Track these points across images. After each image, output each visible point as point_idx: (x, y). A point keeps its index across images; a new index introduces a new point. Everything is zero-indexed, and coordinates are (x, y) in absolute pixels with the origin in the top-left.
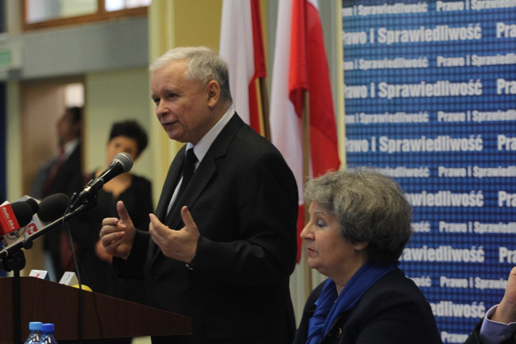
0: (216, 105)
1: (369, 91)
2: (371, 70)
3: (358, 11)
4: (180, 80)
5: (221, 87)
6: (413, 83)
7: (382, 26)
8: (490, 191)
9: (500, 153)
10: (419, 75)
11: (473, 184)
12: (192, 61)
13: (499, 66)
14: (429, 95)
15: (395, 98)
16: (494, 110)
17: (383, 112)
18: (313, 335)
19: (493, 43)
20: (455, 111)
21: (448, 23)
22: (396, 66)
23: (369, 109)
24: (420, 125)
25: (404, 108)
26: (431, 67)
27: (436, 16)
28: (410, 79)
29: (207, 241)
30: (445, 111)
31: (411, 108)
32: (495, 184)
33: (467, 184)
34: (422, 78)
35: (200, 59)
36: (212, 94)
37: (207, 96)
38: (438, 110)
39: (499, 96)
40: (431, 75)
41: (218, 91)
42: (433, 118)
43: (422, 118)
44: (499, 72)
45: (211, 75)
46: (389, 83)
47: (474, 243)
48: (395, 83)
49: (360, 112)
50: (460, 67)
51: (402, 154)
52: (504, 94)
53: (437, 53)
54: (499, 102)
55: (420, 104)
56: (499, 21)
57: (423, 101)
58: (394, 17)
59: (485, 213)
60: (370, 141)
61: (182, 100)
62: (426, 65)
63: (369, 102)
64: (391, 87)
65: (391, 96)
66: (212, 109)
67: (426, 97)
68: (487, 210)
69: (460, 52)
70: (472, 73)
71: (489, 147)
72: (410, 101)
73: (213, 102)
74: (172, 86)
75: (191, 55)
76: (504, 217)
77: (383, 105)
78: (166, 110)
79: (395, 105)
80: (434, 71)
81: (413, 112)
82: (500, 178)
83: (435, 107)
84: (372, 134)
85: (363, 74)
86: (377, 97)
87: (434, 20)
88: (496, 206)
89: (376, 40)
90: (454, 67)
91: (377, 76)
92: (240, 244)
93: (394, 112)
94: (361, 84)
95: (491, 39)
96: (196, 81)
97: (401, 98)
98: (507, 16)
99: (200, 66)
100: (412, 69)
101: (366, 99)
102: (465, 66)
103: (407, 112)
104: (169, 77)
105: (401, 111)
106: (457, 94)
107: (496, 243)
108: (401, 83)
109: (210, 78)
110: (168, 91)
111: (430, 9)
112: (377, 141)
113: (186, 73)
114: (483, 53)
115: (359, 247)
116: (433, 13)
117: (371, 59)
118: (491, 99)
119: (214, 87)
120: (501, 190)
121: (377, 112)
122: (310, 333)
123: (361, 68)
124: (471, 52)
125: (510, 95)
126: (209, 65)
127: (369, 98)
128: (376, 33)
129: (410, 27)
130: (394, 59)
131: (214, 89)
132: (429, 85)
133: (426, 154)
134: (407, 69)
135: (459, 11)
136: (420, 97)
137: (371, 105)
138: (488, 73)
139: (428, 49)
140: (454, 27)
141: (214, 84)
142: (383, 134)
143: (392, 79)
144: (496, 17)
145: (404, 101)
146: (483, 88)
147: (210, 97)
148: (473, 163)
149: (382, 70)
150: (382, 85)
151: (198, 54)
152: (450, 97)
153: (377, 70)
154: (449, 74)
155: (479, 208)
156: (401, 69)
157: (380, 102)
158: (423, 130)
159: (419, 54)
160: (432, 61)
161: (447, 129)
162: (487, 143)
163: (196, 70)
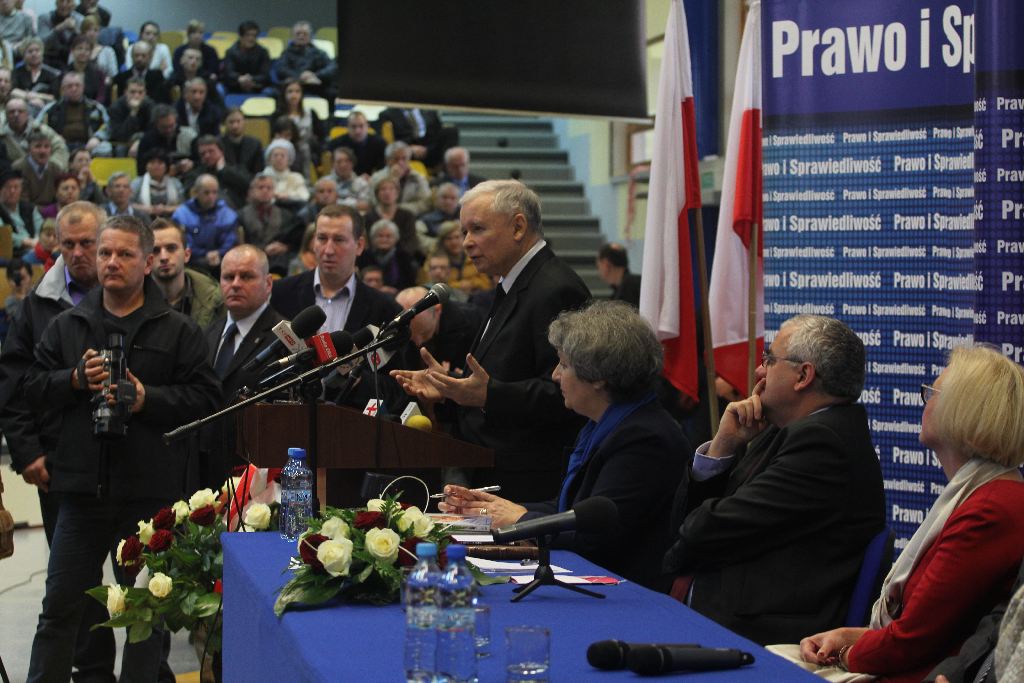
0: (522, 238)
1: (781, 224)
2: (783, 202)
3: (773, 141)
4: (486, 212)
5: (528, 221)
6: (821, 217)
7: (793, 157)
8: (886, 330)
9: (896, 291)
10: (827, 209)
11: (872, 322)
12: (499, 194)
13: (896, 200)
14: (836, 229)
15: (804, 232)
16: (892, 246)
17: (793, 247)
18: (571, 472)
19: (892, 176)
20: (858, 247)
21: (853, 155)
22: (806, 199)
23: (781, 243)
24: (826, 260)
25: (813, 242)
26: (837, 200)
27: (843, 148)
28: (819, 213)
29: (496, 383)
30: (849, 246)
31: (818, 242)
32: (891, 323)
33: (867, 322)
34: (829, 211)
35: (508, 192)
36: (518, 228)
37: (514, 229)
38: (843, 246)
39: (896, 231)
40: (838, 209)
41: (524, 225)
42: (838, 253)
43: (828, 253)
44: (896, 207)
45: (517, 209)
46: (799, 217)
47: (872, 384)
48: (804, 217)
49: (773, 247)
50: (862, 200)
51: (810, 290)
52: (899, 230)
53: (843, 186)
54: (896, 238)
55: (827, 239)
56: (896, 154)
57: (829, 235)
58: (804, 148)
59: (882, 353)
60: (781, 276)
61: (487, 234)
62: (833, 199)
63: (781, 235)
64: (801, 220)
65: (801, 230)
66: (519, 242)
67: (832, 231)
68: (884, 350)
69: (863, 185)
70: (873, 208)
71: (886, 284)
72: (818, 235)
73: (519, 235)
74: (477, 219)
75: (499, 188)
76: (898, 358)
77: (793, 239)
78: (472, 243)
79: (804, 239)
80: (840, 205)
81: (821, 247)
82: (895, 316)
83: (840, 242)
84: (783, 269)
85: (776, 206)
86: (788, 230)
87: (840, 152)
88: (892, 345)
89: (788, 172)
90: (858, 201)
91: (788, 209)
92: (532, 382)
93: (803, 247)
94: (774, 217)
95: (889, 173)
96: (502, 214)
97: (810, 231)
98: (903, 149)
99: (507, 198)
100: (821, 201)
101: (779, 232)
102: (867, 200)
103: (816, 247)
104: (476, 209)
105: (810, 246)
106: (860, 229)
107: (891, 384)
108: (810, 217)
109: (517, 211)
110: (474, 224)
111: (837, 140)
112: (788, 276)
113: (493, 205)
114: (883, 187)
115: (597, 386)
116: (840, 145)
117: (783, 192)
118: (889, 234)
119: (521, 221)
120: (896, 329)
121: (788, 247)
122: (569, 469)
123: (775, 200)
124: (873, 186)
125: (905, 230)
126: (516, 198)
127: (781, 231)
128: (788, 165)
129: (819, 158)
130: (804, 191)
131: (521, 223)
132: (835, 219)
133: (832, 290)
134: (815, 202)
135: (863, 143)
136: (828, 231)
137: (783, 239)
138: (887, 207)
139: (835, 182)
140: (858, 159)
141: (520, 217)
142: (793, 269)
143: (802, 213)
144: (894, 149)
145: (813, 235)
146: (882, 223)
147: (516, 230)
148: (873, 301)
149: (793, 202)
150: (793, 218)
151: (506, 187)
152: (854, 231)
153: (788, 202)
154: (853, 208)
155: (877, 347)
156: (810, 202)
157: (791, 235)
158: (829, 265)
159: (827, 186)
160: (839, 194)
161: (850, 265)
162: (884, 280)
163: (502, 204)
